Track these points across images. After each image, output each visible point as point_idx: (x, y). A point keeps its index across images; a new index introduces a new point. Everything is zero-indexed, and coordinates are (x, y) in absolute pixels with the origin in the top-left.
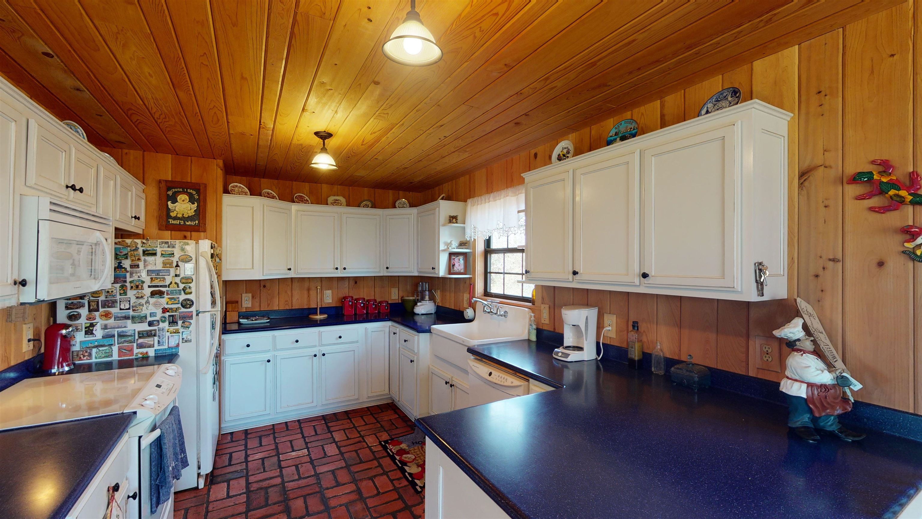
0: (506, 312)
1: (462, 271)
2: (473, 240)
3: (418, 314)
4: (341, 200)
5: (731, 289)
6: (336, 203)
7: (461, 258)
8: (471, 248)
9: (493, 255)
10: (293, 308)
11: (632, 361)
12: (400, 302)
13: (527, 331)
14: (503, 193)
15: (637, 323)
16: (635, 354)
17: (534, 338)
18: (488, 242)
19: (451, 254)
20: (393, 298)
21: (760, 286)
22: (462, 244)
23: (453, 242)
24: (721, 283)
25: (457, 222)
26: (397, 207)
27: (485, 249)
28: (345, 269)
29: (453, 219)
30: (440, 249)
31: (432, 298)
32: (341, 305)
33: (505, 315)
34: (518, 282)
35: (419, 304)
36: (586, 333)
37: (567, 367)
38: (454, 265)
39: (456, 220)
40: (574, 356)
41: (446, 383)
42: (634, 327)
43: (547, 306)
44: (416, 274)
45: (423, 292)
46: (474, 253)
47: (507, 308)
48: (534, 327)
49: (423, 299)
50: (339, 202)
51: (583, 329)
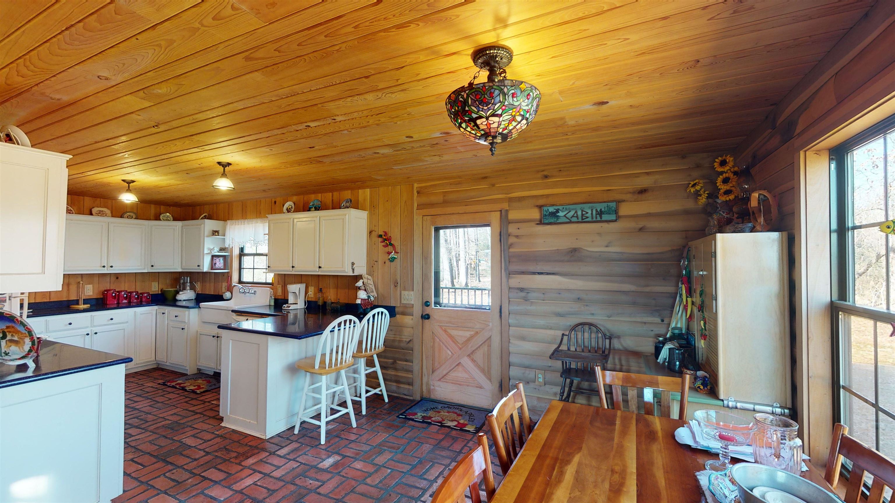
0: (255, 291)
1: (222, 268)
2: (231, 247)
3: (180, 300)
4: (106, 211)
5: (345, 272)
6: (101, 214)
7: (221, 259)
8: (229, 252)
9: (245, 257)
10: (51, 301)
11: (319, 305)
12: (160, 293)
13: (268, 300)
14: (254, 221)
15: (322, 289)
16: (320, 303)
17: (272, 303)
18: (242, 249)
19: (213, 256)
20: (153, 289)
21: (353, 270)
22: (222, 250)
23: (215, 248)
24: (342, 269)
25: (218, 235)
26: (162, 219)
27: (240, 254)
28: (112, 267)
29: (215, 233)
30: (205, 253)
31: (193, 288)
32: (102, 297)
33: (255, 293)
34: (264, 272)
35: (181, 293)
36: (299, 296)
37: (289, 312)
38: (215, 264)
39: (218, 233)
40: (292, 307)
41: (213, 337)
42: (320, 291)
43: (281, 286)
44: (180, 270)
45: (184, 284)
46: (231, 256)
47: (255, 289)
48: (273, 298)
49: (184, 289)
50: (104, 212)
51: (298, 294)
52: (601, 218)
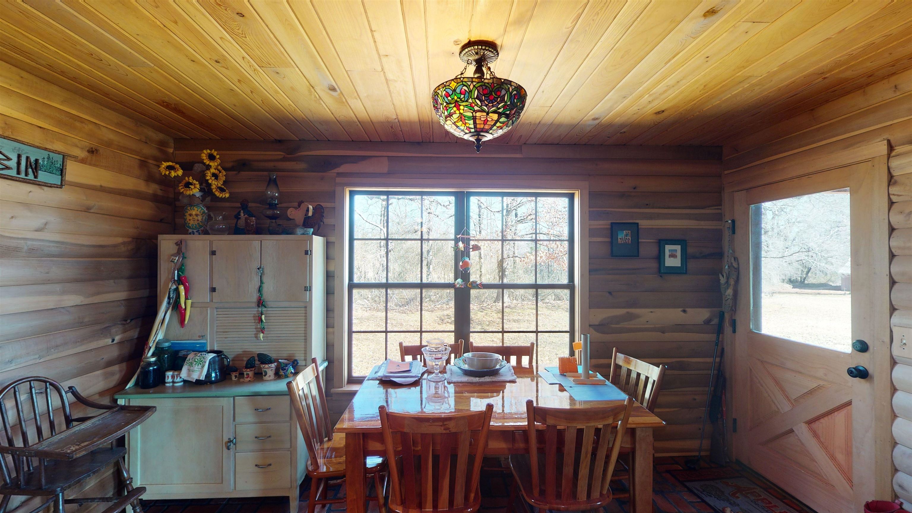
52: (36, 177)
